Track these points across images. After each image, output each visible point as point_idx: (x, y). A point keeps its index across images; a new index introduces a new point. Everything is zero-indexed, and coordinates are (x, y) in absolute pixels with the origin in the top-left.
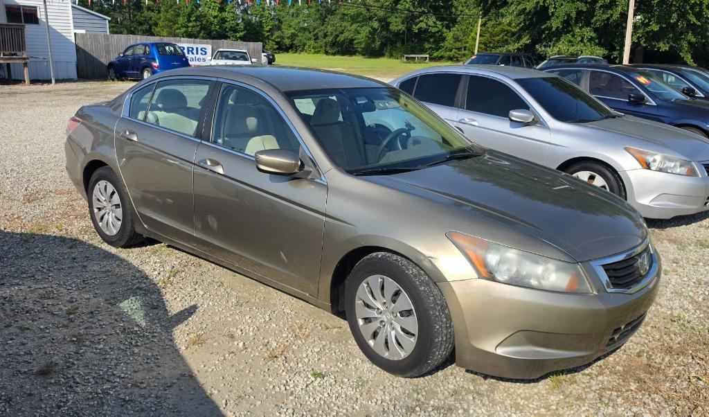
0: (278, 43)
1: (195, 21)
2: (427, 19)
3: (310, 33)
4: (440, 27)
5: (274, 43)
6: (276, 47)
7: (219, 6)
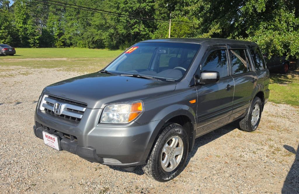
0: (63, 42)
1: (4, 29)
2: (139, 26)
3: (80, 36)
4: (148, 32)
5: (61, 42)
6: (62, 44)
7: (22, 21)
